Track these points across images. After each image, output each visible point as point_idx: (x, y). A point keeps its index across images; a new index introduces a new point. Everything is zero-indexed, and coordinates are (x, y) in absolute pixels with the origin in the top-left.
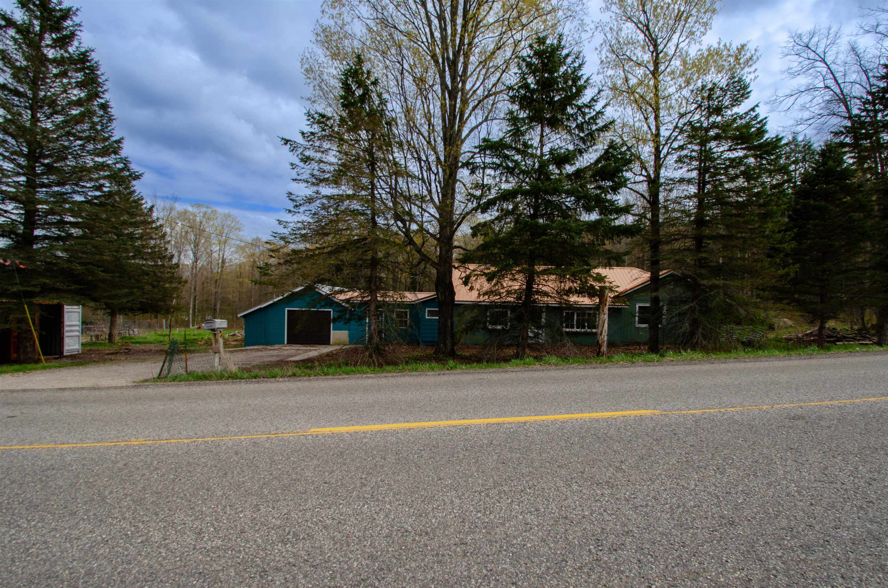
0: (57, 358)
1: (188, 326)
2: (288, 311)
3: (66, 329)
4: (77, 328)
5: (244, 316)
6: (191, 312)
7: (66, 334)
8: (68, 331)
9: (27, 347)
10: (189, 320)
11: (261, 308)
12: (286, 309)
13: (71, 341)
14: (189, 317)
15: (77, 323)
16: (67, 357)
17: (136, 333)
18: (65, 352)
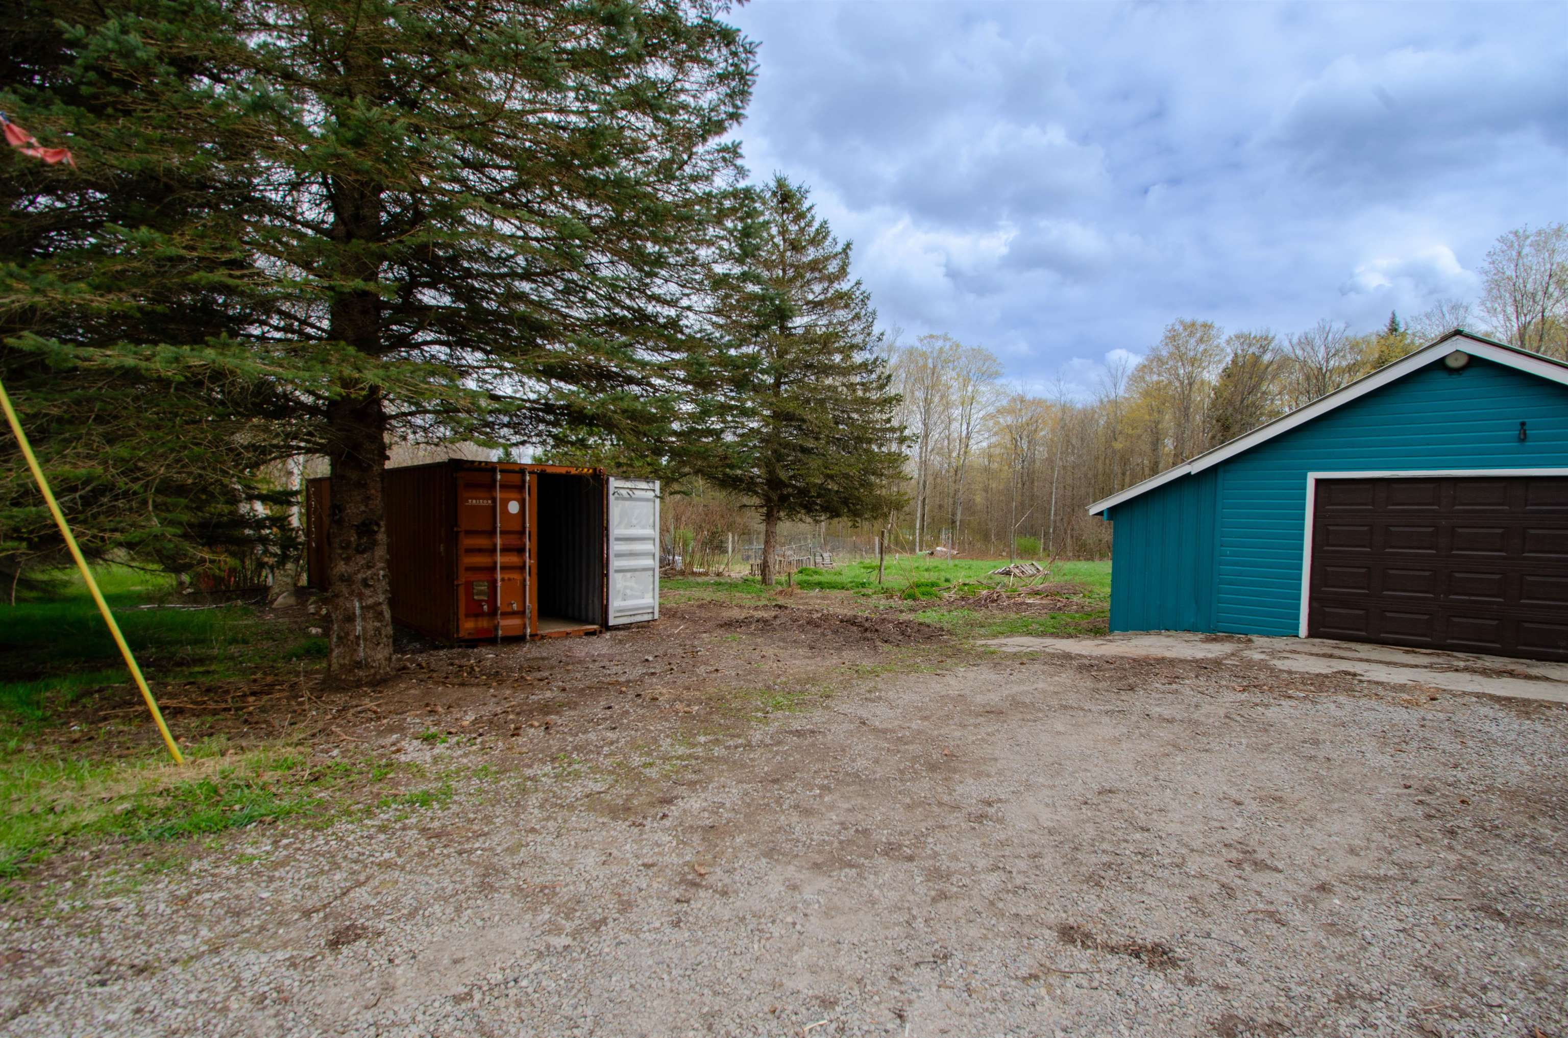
0: (593, 633)
1: (913, 550)
2: (1318, 482)
3: (615, 547)
4: (648, 547)
5: (1113, 511)
6: (918, 526)
7: (615, 563)
8: (619, 555)
9: (350, 618)
10: (914, 539)
11: (1188, 475)
12: (1312, 477)
13: (631, 583)
14: (914, 534)
15: (649, 532)
16: (616, 628)
17: (827, 561)
18: (612, 614)
